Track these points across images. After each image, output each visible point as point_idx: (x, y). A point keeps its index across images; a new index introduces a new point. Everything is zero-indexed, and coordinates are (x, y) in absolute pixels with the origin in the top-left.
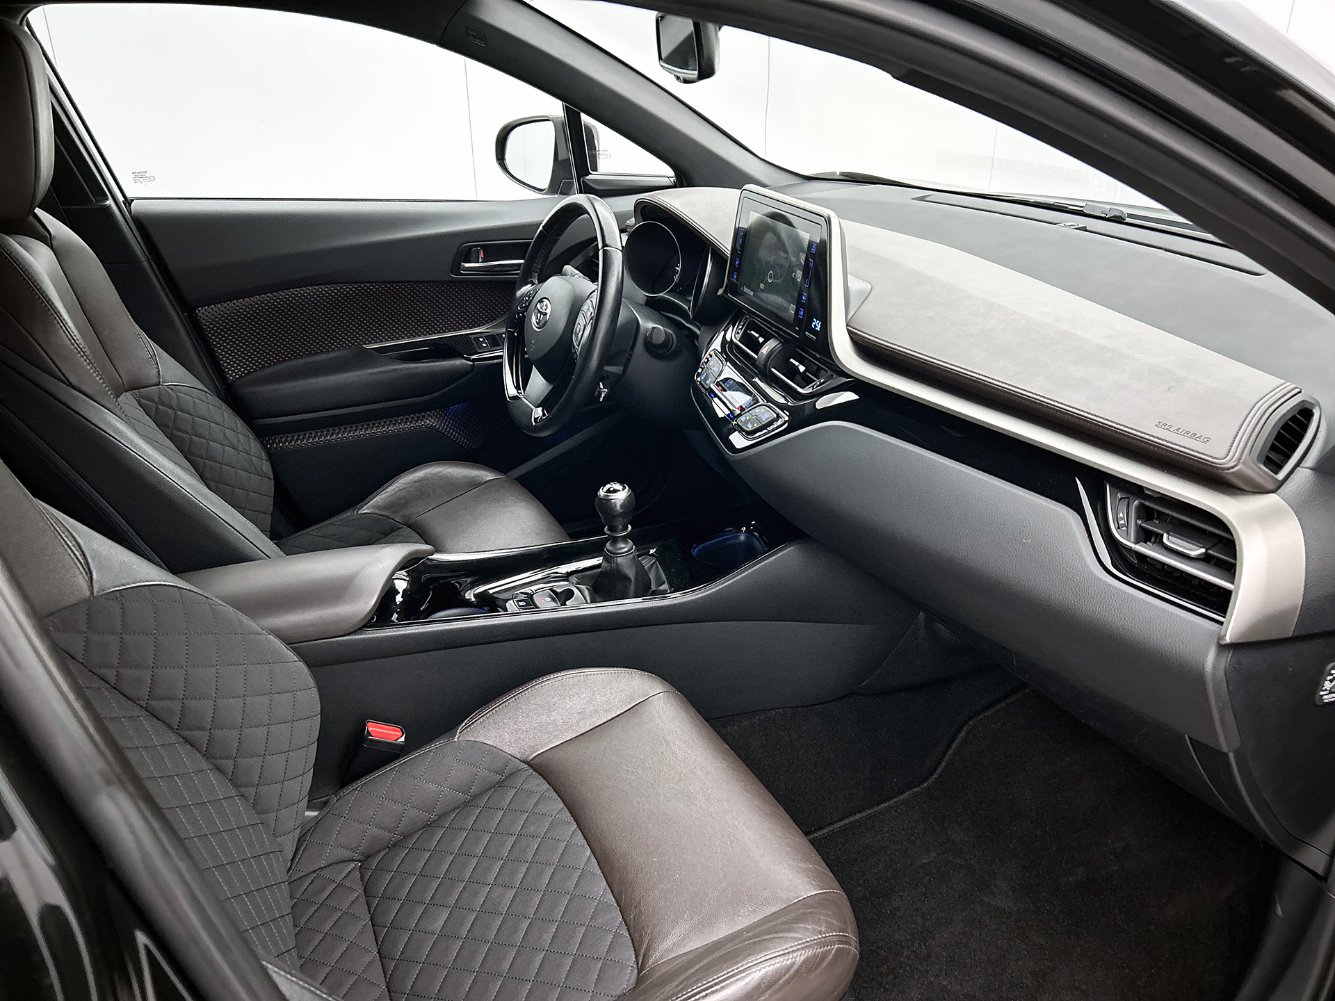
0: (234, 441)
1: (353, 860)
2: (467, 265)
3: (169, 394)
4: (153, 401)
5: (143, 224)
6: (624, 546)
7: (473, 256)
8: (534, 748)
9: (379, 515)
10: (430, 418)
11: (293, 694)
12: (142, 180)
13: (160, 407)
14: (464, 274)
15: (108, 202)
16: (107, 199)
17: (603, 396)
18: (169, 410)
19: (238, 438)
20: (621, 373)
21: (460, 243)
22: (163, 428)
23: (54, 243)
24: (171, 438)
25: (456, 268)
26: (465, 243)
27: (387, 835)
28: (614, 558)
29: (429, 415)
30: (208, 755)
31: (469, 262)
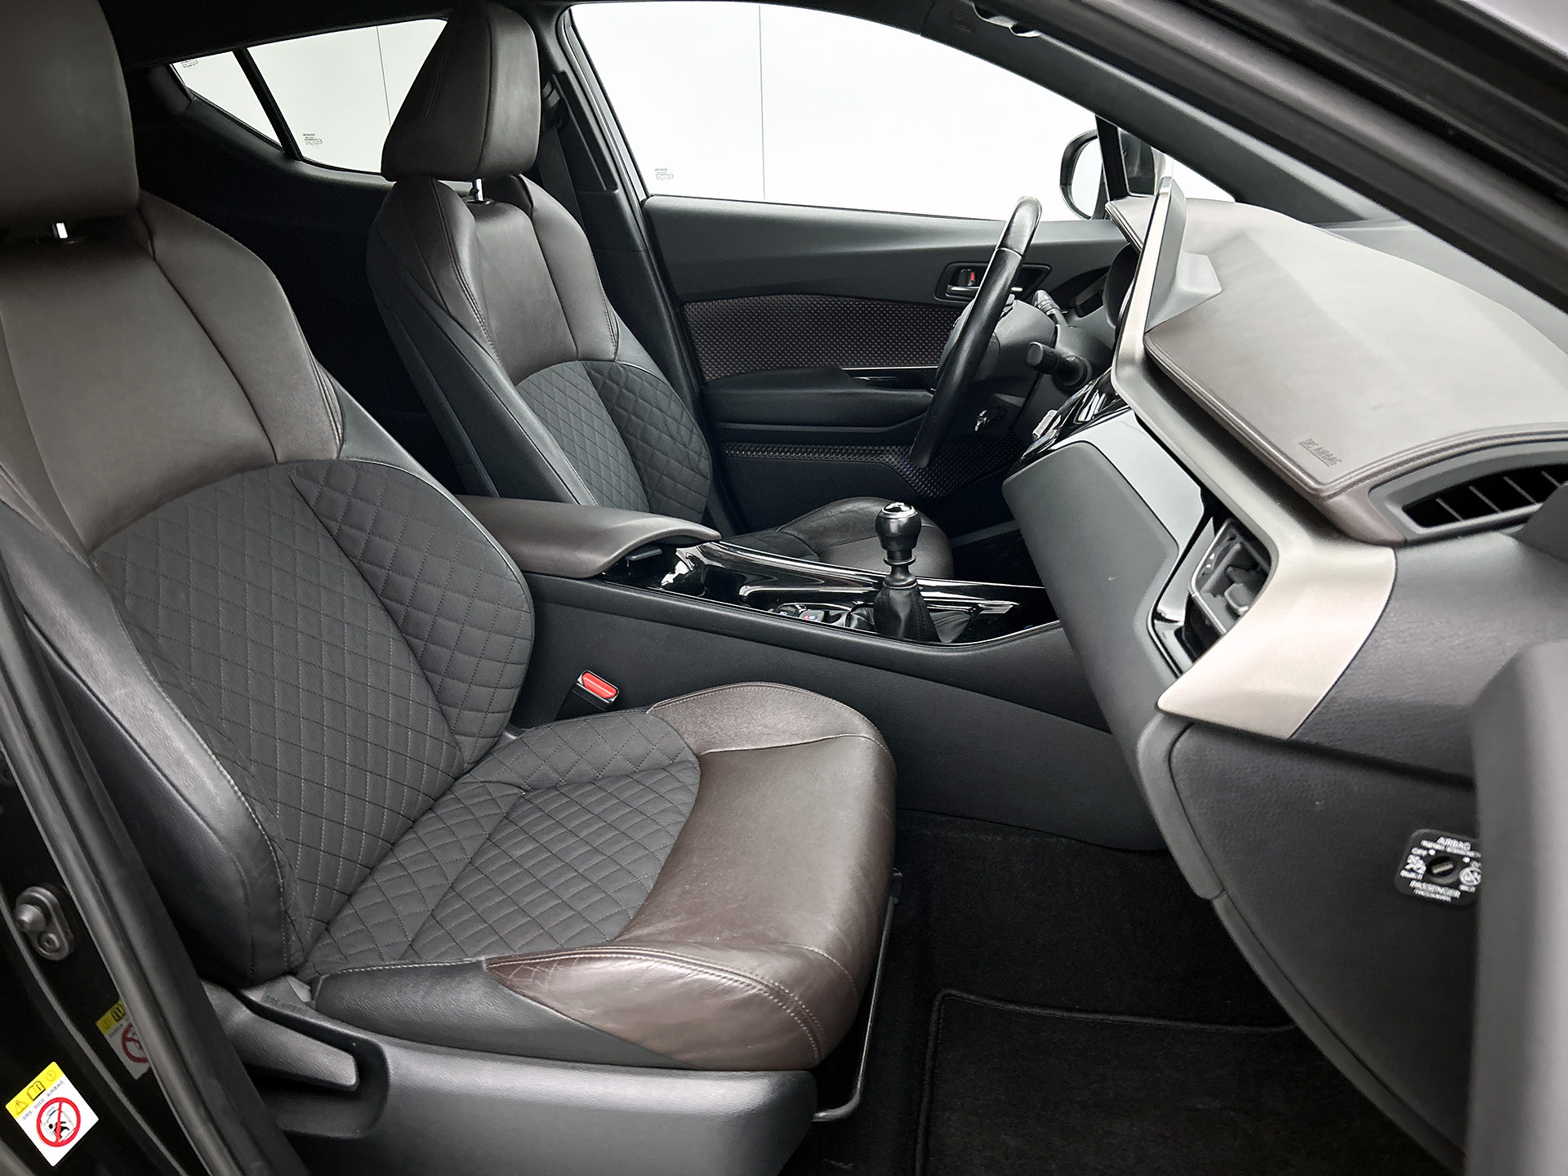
0: (674, 432)
1: (520, 787)
2: (954, 288)
3: (620, 371)
4: (602, 374)
5: (651, 217)
6: (903, 577)
7: (961, 278)
8: (710, 744)
9: (796, 537)
10: (894, 454)
11: (496, 606)
12: (662, 177)
13: (608, 382)
14: (948, 298)
15: (617, 191)
16: (616, 189)
17: (978, 424)
18: (615, 386)
19: (678, 428)
20: (1021, 406)
21: (948, 263)
22: (606, 402)
23: (534, 214)
24: (611, 412)
25: (941, 290)
26: (954, 263)
27: (556, 776)
28: (887, 588)
29: (893, 451)
30: (401, 629)
31: (957, 286)
